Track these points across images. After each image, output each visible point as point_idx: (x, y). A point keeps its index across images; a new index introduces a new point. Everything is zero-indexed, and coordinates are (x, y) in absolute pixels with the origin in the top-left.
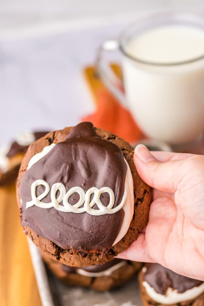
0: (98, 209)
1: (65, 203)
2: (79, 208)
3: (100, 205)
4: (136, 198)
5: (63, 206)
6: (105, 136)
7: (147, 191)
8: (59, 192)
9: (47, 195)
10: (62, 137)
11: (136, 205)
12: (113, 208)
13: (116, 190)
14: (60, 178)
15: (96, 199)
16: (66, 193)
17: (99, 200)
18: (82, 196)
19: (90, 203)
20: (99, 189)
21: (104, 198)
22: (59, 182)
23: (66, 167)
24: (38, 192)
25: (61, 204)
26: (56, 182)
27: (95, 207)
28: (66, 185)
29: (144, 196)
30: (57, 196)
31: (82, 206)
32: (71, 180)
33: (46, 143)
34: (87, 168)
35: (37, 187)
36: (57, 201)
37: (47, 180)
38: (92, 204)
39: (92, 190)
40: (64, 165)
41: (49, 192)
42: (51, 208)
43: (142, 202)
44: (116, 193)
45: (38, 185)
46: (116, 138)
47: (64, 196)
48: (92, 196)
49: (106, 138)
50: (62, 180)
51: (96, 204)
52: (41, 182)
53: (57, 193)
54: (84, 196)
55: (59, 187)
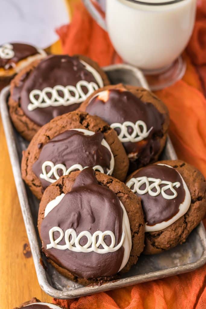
0: (103, 248)
1: (77, 244)
2: (88, 248)
3: (104, 245)
4: (133, 232)
5: (75, 247)
6: (104, 181)
7: (141, 224)
8: (71, 236)
9: (62, 239)
10: (69, 184)
11: (133, 237)
12: (114, 246)
13: (116, 232)
14: (71, 224)
15: (101, 241)
16: (77, 236)
17: (103, 241)
18: (90, 238)
19: (96, 244)
20: (103, 232)
21: (107, 240)
22: (71, 228)
23: (75, 215)
24: (55, 237)
25: (74, 245)
26: (68, 228)
27: (101, 247)
28: (76, 229)
29: (139, 230)
30: (70, 239)
31: (90, 247)
32: (79, 225)
33: (57, 190)
34: (91, 215)
35: (53, 233)
36: (70, 244)
37: (61, 226)
38: (98, 245)
39: (97, 233)
40: (73, 214)
41: (64, 237)
42: (66, 249)
43: (138, 234)
44: (116, 234)
45: (54, 231)
46: (113, 182)
47: (76, 240)
48: (97, 238)
49: (105, 182)
50: (72, 226)
51: (101, 244)
52: (56, 229)
53: (70, 237)
54: (91, 239)
55: (71, 233)
